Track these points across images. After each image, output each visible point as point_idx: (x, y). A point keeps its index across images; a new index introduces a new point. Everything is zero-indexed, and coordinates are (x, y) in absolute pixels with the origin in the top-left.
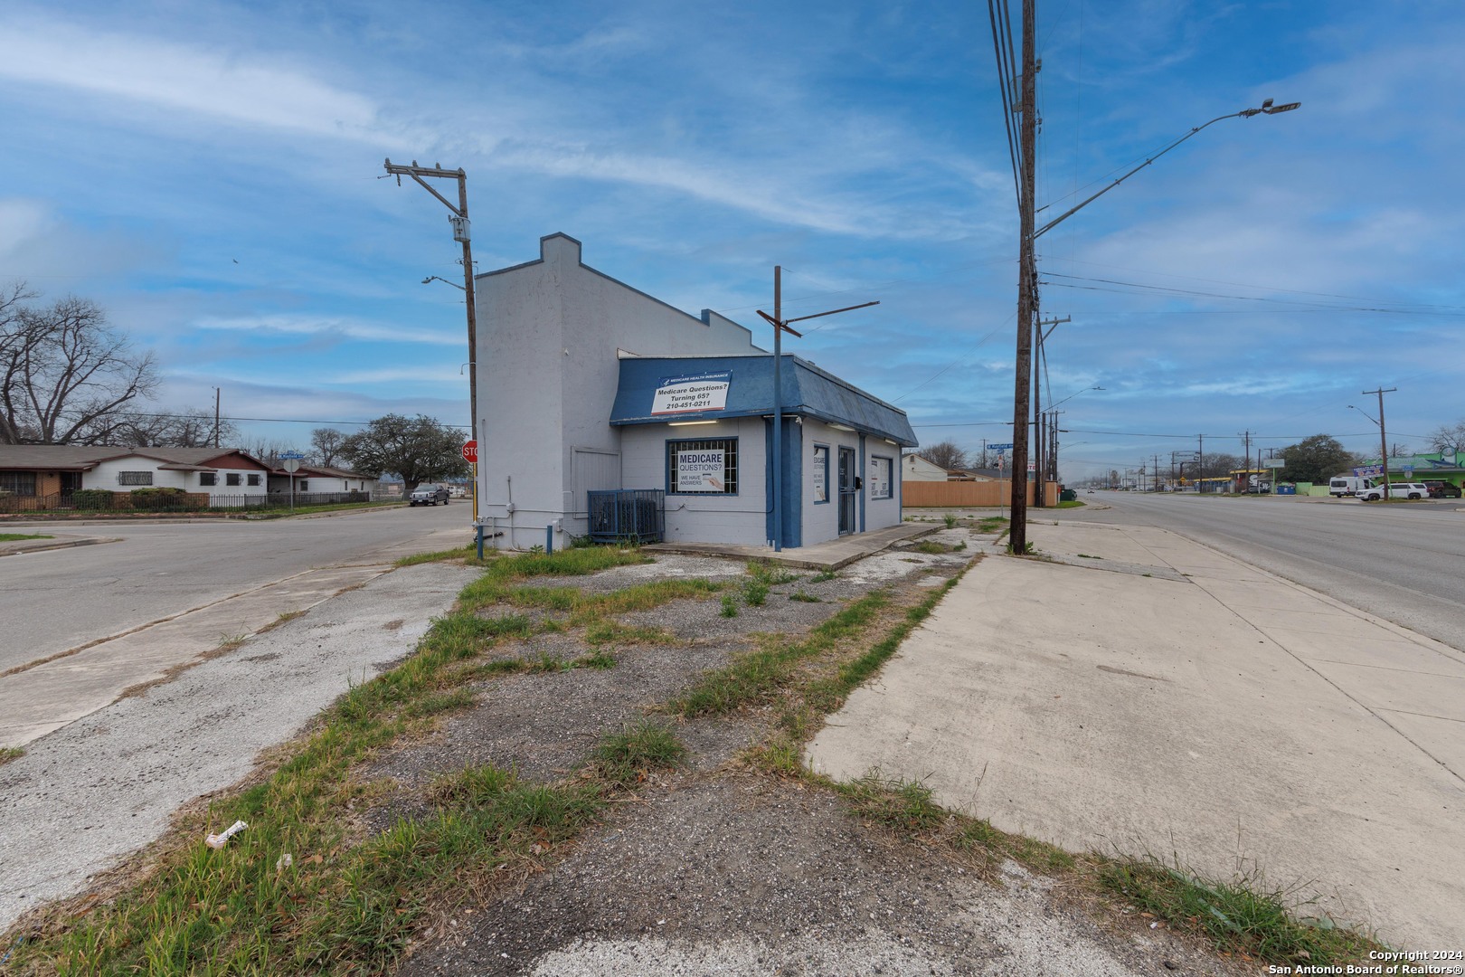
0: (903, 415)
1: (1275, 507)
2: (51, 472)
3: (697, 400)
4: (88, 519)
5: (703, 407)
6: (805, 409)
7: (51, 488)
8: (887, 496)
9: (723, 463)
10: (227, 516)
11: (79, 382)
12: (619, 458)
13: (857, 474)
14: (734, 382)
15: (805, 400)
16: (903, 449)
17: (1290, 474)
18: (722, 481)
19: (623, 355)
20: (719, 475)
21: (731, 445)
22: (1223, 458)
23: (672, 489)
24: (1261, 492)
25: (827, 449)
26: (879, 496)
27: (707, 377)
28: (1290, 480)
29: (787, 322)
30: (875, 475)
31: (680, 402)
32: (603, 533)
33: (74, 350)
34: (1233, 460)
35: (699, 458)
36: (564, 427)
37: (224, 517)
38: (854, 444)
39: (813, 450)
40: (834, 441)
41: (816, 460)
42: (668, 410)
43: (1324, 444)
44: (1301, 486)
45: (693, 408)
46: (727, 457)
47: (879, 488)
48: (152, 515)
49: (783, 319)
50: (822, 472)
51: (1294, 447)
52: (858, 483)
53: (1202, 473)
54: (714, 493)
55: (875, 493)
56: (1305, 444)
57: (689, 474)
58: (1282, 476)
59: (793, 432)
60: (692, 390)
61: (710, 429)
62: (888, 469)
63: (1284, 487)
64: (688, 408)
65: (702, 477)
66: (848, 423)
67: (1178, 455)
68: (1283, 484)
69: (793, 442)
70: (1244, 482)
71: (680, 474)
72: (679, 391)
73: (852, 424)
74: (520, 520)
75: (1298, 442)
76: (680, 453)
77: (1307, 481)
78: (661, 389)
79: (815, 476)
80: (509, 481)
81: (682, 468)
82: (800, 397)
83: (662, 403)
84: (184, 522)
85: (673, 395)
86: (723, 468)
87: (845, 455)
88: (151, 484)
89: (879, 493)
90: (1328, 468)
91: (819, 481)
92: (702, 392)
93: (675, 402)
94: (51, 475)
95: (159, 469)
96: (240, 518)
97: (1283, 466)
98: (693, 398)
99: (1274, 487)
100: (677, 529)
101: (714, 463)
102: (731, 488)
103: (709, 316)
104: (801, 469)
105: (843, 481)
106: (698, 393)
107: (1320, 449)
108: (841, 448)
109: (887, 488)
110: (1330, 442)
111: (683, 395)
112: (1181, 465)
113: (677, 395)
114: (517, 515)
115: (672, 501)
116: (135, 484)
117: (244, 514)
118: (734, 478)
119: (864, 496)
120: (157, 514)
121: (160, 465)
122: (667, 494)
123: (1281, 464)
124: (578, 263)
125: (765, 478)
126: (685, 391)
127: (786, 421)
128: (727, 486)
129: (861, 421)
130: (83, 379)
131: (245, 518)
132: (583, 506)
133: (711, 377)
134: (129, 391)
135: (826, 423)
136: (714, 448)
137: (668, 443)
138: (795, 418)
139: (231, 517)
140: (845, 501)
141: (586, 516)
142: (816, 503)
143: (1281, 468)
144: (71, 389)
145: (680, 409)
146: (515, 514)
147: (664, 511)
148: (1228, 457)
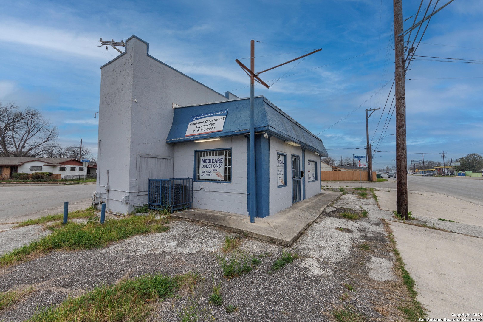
0: (321, 141)
1: (457, 180)
2: (7, 166)
3: (208, 127)
4: (8, 184)
5: (211, 131)
6: (270, 128)
7: (6, 172)
8: (315, 179)
9: (223, 164)
10: (58, 183)
11: (32, 136)
12: (172, 160)
13: (301, 170)
14: (229, 116)
15: (270, 123)
16: (321, 157)
17: (462, 168)
18: (223, 175)
19: (175, 106)
20: (221, 171)
21: (227, 153)
22: (430, 162)
23: (197, 178)
24: (450, 175)
25: (285, 156)
26: (311, 180)
27: (215, 114)
28: (462, 170)
29: (258, 73)
30: (309, 170)
31: (200, 129)
32: (154, 204)
33: (31, 126)
34: (434, 163)
35: (211, 161)
36: (132, 142)
37: (57, 183)
38: (299, 153)
39: (277, 156)
40: (289, 152)
41: (279, 162)
42: (194, 133)
43: (476, 157)
44: (467, 173)
45: (206, 131)
46: (226, 160)
47: (311, 176)
48: (32, 182)
49: (255, 72)
50: (282, 168)
51: (463, 158)
52: (302, 174)
53: (424, 167)
54: (219, 181)
55: (309, 179)
56: (467, 157)
57: (205, 169)
58: (459, 169)
59: (263, 144)
60: (207, 121)
61: (215, 143)
62: (315, 166)
63: (461, 173)
64: (204, 132)
65: (212, 171)
66: (296, 141)
67: (413, 161)
68: (460, 172)
69: (264, 150)
70: (441, 171)
71: (202, 170)
72: (200, 123)
73: (299, 142)
74: (112, 195)
75: (465, 156)
76: (202, 158)
77: (470, 171)
78: (191, 123)
79: (278, 171)
80: (108, 173)
81: (203, 166)
82: (267, 121)
83: (191, 130)
84: (40, 185)
85: (197, 125)
86: (223, 167)
87: (295, 159)
88: (41, 171)
89: (311, 178)
90: (478, 166)
91: (280, 174)
92: (211, 122)
93: (197, 129)
94: (7, 167)
95: (43, 165)
96: (63, 184)
97: (459, 165)
98: (206, 126)
99: (456, 173)
100: (199, 201)
101: (219, 164)
102: (228, 179)
103: (228, 95)
104: (269, 167)
105: (294, 173)
106: (210, 123)
107: (474, 159)
108: (293, 156)
109: (315, 176)
110: (478, 156)
111: (202, 124)
112: (414, 165)
113: (199, 125)
114: (111, 192)
115: (197, 185)
116: (36, 171)
117: (65, 182)
118: (230, 173)
119: (305, 180)
120: (34, 182)
121: (44, 164)
122: (195, 180)
123: (459, 164)
124: (146, 54)
125: (246, 172)
126: (203, 122)
127: (258, 136)
128: (225, 177)
129: (303, 141)
130: (33, 135)
131: (65, 184)
132: (145, 188)
133: (217, 114)
134: (47, 139)
135: (285, 141)
136: (219, 155)
137: (196, 152)
138: (264, 134)
139: (60, 184)
140: (295, 184)
141: (147, 193)
142: (279, 187)
143: (459, 166)
144: (29, 139)
145: (199, 132)
146: (109, 192)
147: (192, 190)
148: (432, 162)
